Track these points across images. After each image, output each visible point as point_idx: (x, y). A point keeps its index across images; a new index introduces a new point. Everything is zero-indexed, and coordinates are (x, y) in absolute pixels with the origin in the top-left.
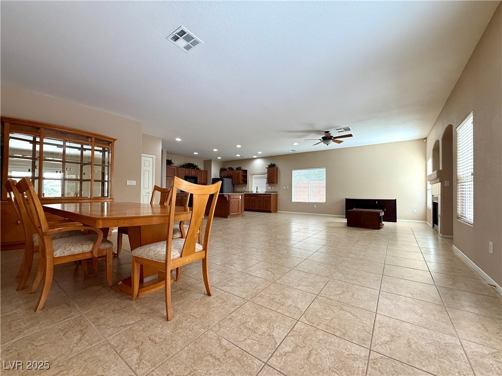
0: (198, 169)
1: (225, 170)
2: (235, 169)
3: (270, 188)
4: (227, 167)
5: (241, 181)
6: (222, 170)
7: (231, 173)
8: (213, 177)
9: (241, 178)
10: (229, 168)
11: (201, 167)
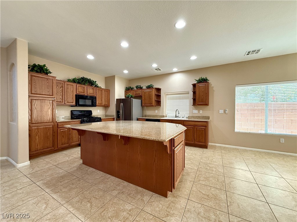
0: (97, 86)
1: (132, 89)
2: (144, 88)
3: (196, 111)
4: (134, 86)
5: (154, 103)
6: (128, 90)
7: (139, 92)
8: (117, 97)
9: (154, 98)
10: (137, 87)
11: (101, 84)
